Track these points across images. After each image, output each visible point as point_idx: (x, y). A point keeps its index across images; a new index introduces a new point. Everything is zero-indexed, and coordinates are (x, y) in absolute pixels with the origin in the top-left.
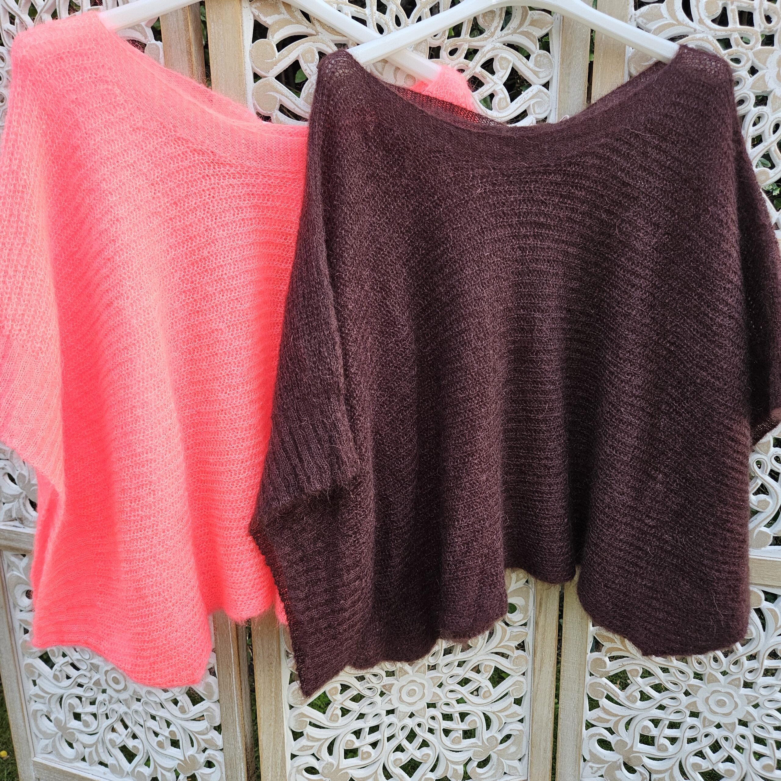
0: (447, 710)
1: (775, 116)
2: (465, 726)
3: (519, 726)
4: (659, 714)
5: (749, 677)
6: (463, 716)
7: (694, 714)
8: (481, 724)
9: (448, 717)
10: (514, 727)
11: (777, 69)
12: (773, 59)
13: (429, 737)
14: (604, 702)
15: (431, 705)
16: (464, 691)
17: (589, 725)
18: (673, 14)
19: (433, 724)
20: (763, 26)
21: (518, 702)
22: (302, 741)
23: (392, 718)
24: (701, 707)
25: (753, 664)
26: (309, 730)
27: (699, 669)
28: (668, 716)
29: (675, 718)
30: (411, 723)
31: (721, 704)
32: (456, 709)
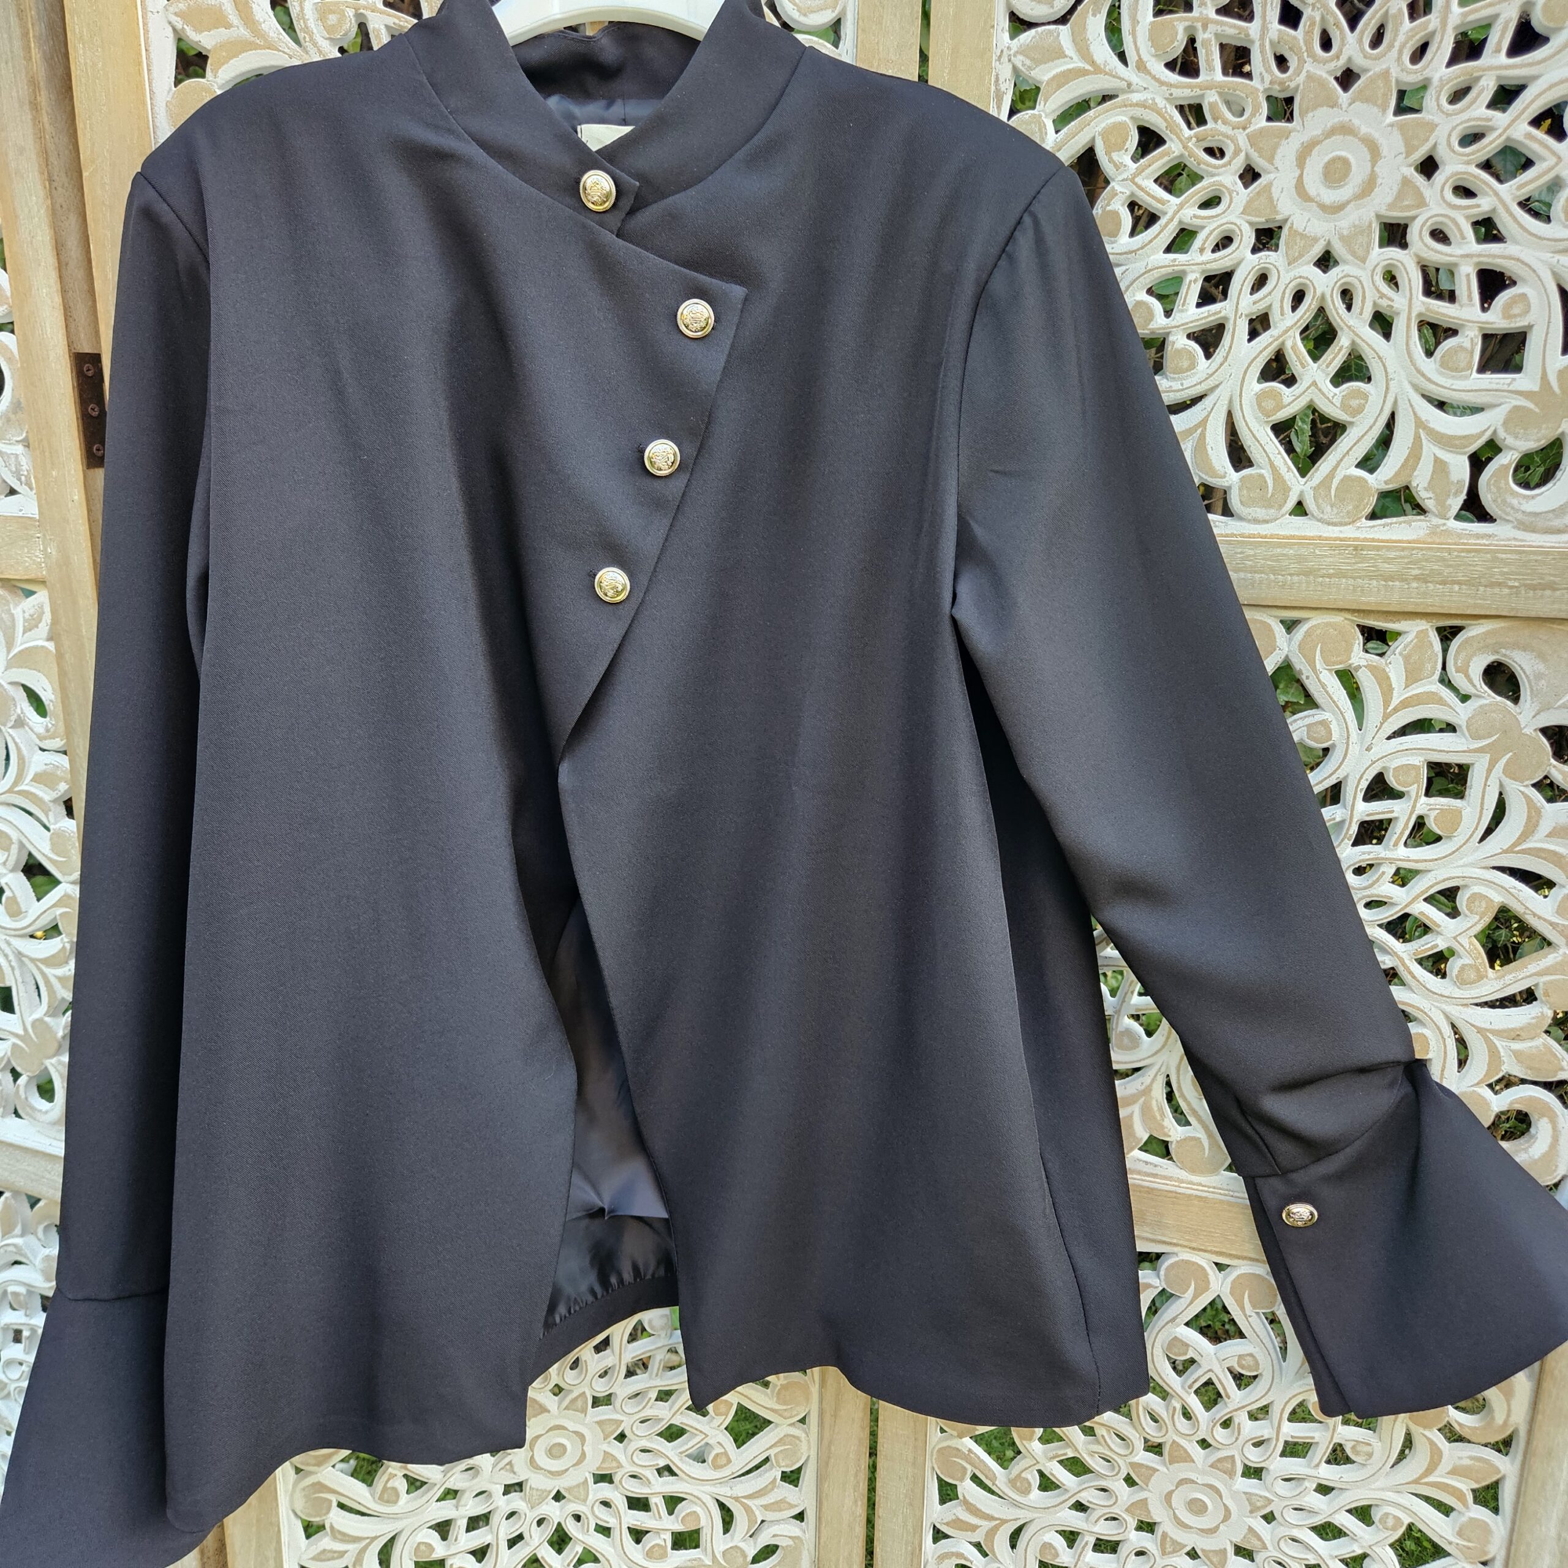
0: (638, 1490)
1: (1292, 275)
2: (677, 1524)
3: (794, 1529)
4: (1075, 1520)
5: (1254, 1457)
6: (673, 1502)
7: (1147, 1527)
8: (710, 1522)
9: (639, 1504)
10: (783, 1531)
11: (1297, 173)
12: (1288, 151)
13: (598, 1543)
14: (967, 1488)
15: (604, 1478)
16: (671, 1452)
17: (939, 1535)
18: (1084, 51)
19: (606, 1518)
20: (1268, 78)
21: (792, 1478)
22: (324, 1542)
23: (516, 1501)
24: (1157, 1513)
25: (1262, 1429)
26: (337, 1518)
27: (1154, 1434)
28: (1094, 1527)
29: (1107, 1531)
30: (556, 1513)
31: (1197, 1507)
32: (657, 1488)
